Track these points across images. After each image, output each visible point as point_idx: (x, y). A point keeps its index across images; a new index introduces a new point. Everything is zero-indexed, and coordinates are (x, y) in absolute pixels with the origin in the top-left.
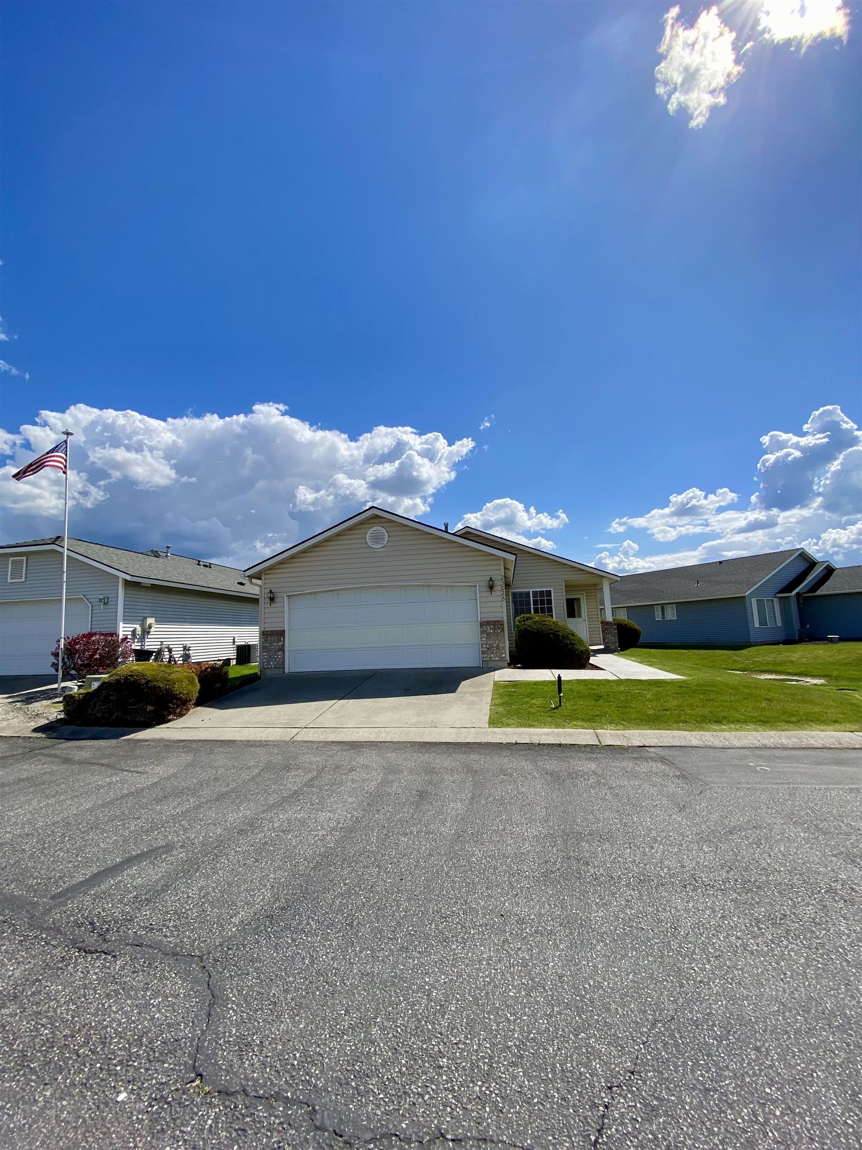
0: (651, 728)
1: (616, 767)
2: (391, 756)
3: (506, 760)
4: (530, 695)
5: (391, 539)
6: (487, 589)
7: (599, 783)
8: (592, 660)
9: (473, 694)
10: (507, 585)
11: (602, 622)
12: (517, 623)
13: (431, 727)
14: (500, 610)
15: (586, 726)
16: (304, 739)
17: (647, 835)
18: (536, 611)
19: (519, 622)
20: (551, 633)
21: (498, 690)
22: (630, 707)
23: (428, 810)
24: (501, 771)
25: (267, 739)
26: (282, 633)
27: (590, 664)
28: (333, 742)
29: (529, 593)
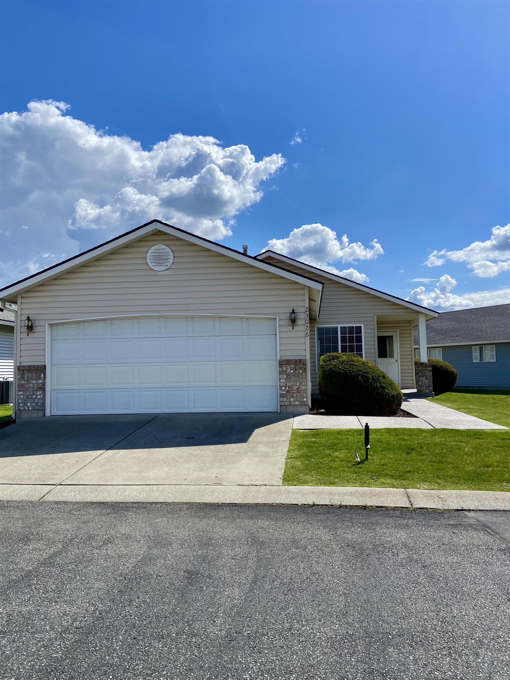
0: (470, 488)
1: (430, 537)
2: (161, 522)
3: (299, 528)
4: (333, 447)
5: (177, 260)
6: (288, 322)
7: (410, 559)
8: (405, 406)
9: (267, 444)
10: (312, 319)
11: (416, 364)
12: (322, 363)
13: (214, 484)
14: (303, 347)
15: (395, 484)
16: (57, 500)
17: (470, 636)
18: (344, 349)
19: (324, 361)
20: (360, 375)
21: (296, 440)
22: (446, 461)
23: (196, 600)
24: (294, 542)
25: (9, 499)
26: (42, 369)
27: (402, 410)
28: (93, 503)
29: (336, 329)
